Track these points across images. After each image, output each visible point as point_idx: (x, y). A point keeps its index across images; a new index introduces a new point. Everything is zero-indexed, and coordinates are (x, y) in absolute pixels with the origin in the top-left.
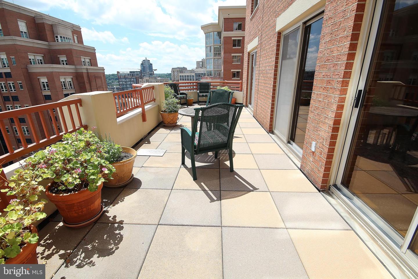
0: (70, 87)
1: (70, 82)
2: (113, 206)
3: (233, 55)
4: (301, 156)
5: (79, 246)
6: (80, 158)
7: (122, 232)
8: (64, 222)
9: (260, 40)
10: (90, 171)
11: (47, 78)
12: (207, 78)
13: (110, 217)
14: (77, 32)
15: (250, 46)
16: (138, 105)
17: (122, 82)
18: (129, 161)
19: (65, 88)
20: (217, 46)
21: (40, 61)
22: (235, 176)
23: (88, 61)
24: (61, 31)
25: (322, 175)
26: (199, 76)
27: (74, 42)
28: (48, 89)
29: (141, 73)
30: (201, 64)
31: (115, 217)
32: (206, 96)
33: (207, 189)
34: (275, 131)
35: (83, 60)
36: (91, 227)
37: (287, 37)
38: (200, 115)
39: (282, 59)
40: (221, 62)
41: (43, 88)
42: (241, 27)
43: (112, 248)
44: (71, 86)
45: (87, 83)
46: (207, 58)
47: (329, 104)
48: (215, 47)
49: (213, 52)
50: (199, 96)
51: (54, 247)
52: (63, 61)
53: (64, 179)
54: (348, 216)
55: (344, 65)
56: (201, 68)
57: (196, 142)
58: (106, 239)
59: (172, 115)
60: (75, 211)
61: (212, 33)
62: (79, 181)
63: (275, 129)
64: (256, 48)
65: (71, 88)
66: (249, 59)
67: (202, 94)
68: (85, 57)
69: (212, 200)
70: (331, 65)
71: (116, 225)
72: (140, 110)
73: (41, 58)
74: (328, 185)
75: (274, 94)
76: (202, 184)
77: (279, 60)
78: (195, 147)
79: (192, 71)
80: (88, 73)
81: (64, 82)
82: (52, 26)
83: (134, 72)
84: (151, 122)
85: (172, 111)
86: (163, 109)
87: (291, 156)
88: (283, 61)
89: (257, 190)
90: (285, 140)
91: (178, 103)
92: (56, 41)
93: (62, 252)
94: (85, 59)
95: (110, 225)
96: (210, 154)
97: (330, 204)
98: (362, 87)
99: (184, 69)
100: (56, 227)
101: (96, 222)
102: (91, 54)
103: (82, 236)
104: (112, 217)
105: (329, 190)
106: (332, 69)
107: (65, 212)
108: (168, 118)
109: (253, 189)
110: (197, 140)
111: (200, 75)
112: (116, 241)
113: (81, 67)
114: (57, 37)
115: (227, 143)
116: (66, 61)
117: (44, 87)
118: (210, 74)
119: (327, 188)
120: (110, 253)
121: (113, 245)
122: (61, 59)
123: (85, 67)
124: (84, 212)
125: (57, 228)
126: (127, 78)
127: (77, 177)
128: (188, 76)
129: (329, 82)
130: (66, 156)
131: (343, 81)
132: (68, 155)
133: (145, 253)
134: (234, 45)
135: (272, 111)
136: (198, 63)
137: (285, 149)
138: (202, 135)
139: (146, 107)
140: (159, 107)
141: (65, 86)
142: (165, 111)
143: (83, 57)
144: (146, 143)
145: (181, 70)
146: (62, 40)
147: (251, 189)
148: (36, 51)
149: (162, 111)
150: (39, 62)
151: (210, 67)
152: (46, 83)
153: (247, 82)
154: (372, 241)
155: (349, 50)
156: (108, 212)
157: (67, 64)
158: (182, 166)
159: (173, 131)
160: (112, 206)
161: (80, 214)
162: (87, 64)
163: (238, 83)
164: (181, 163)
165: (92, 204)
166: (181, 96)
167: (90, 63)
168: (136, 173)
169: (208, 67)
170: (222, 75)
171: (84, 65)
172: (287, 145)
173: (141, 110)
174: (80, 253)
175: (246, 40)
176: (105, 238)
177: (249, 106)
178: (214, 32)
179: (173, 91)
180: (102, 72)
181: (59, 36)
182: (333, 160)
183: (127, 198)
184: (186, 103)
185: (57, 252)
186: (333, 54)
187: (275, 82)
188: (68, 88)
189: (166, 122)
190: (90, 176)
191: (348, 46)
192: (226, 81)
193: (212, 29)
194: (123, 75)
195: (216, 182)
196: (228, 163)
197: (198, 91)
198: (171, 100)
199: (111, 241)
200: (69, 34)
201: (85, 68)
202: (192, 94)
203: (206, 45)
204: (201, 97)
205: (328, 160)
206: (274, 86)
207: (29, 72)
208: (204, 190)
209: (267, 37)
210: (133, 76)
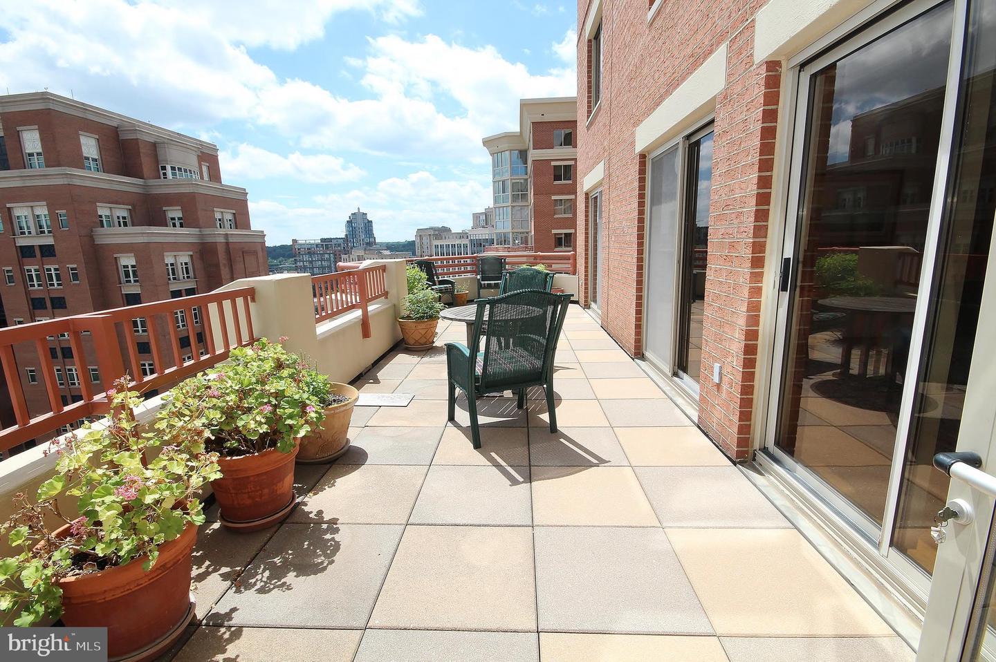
0: (186, 275)
1: (186, 264)
2: (315, 494)
3: (554, 197)
4: (697, 398)
5: (256, 561)
6: (267, 387)
7: (337, 537)
8: (223, 518)
9: (608, 168)
10: (286, 411)
11: (136, 257)
12: (497, 250)
13: (311, 512)
14: (208, 158)
15: (588, 180)
16: (354, 303)
17: (303, 261)
18: (344, 408)
19: (174, 279)
20: (518, 181)
21: (121, 220)
22: (562, 440)
23: (230, 217)
24: (174, 157)
25: (736, 430)
26: (479, 244)
27: (202, 178)
28: (135, 281)
29: (347, 241)
30: (484, 219)
31: (320, 513)
32: (497, 286)
33: (503, 463)
34: (648, 354)
35: (218, 216)
36: (274, 529)
37: (658, 163)
38: (486, 318)
39: (652, 204)
40: (528, 214)
41: (123, 279)
42: (569, 140)
43: (322, 563)
44: (187, 273)
45: (224, 265)
46: (498, 205)
47: (736, 287)
48: (514, 181)
49: (510, 193)
50: (481, 287)
51: (207, 563)
52: (173, 219)
53: (240, 424)
54: (788, 504)
55: (753, 214)
56: (483, 227)
57: (479, 370)
58: (309, 547)
59: (423, 326)
60: (249, 492)
61: (507, 153)
62: (267, 429)
63: (646, 350)
64: (600, 184)
65: (188, 277)
66: (587, 207)
67: (486, 282)
68: (222, 210)
69: (514, 482)
70: (733, 215)
71: (325, 526)
72: (358, 313)
73: (125, 214)
74: (751, 451)
75: (640, 275)
76: (493, 454)
77: (645, 208)
78: (477, 379)
79: (463, 235)
80: (227, 244)
81: (172, 265)
82: (154, 146)
83: (330, 240)
84: (379, 340)
85: (423, 317)
86: (405, 313)
87: (680, 401)
88: (654, 208)
89: (606, 464)
90: (667, 368)
91: (435, 300)
92: (162, 176)
93: (225, 570)
94: (223, 215)
95: (312, 525)
96: (508, 394)
97: (755, 486)
98: (789, 253)
99: (446, 230)
100: (207, 531)
101: (282, 521)
102: (237, 204)
103: (259, 545)
104: (315, 513)
105: (754, 460)
106: (735, 222)
107: (229, 495)
108: (416, 332)
109: (597, 462)
110: (480, 366)
111: (481, 244)
112: (329, 552)
113: (214, 231)
114: (164, 168)
115: (541, 373)
116: (179, 219)
117: (127, 275)
118: (503, 240)
119: (750, 456)
120: (316, 569)
121: (323, 558)
122: (170, 215)
123: (222, 231)
124: (263, 498)
125: (210, 532)
126: (314, 253)
127: (263, 420)
128: (453, 246)
129: (732, 246)
130: (242, 384)
131: (754, 242)
132: (246, 382)
133: (384, 570)
134: (557, 178)
135: (639, 312)
136: (476, 216)
137: (667, 389)
138: (490, 357)
139: (371, 308)
140: (395, 309)
141: (174, 274)
142: (409, 317)
143: (219, 210)
144: (371, 383)
145: (437, 232)
146: (174, 174)
147: (595, 461)
148: (114, 198)
149: (403, 318)
150: (119, 222)
151: (504, 226)
152: (133, 266)
153: (586, 254)
154: (831, 546)
155: (758, 188)
156: (306, 505)
157: (182, 226)
158: (449, 424)
159: (426, 359)
160: (311, 494)
161: (257, 499)
162: (227, 224)
163: (567, 258)
164: (447, 418)
165: (279, 482)
166: (441, 286)
167: (233, 221)
168: (355, 437)
169: (500, 225)
170: (531, 243)
171: (221, 227)
172: (671, 381)
173: (361, 313)
174: (260, 571)
175: (580, 167)
176: (306, 547)
177: (593, 305)
178: (511, 150)
179: (424, 275)
180: (260, 240)
181: (168, 167)
182: (755, 397)
183: (339, 481)
184: (453, 301)
185: (215, 571)
186: (734, 195)
187: (640, 252)
188: (181, 277)
189: (412, 342)
190: (286, 419)
191: (755, 181)
192: (541, 254)
193: (507, 145)
194: (306, 247)
195: (521, 451)
196: (545, 417)
197: (479, 277)
198: (421, 295)
199: (318, 551)
200: (192, 161)
201: (220, 233)
202: (464, 282)
203: (494, 177)
204: (485, 288)
205: (745, 397)
206: (640, 260)
207: (96, 243)
208: (498, 466)
209: (619, 163)
210: (327, 248)
